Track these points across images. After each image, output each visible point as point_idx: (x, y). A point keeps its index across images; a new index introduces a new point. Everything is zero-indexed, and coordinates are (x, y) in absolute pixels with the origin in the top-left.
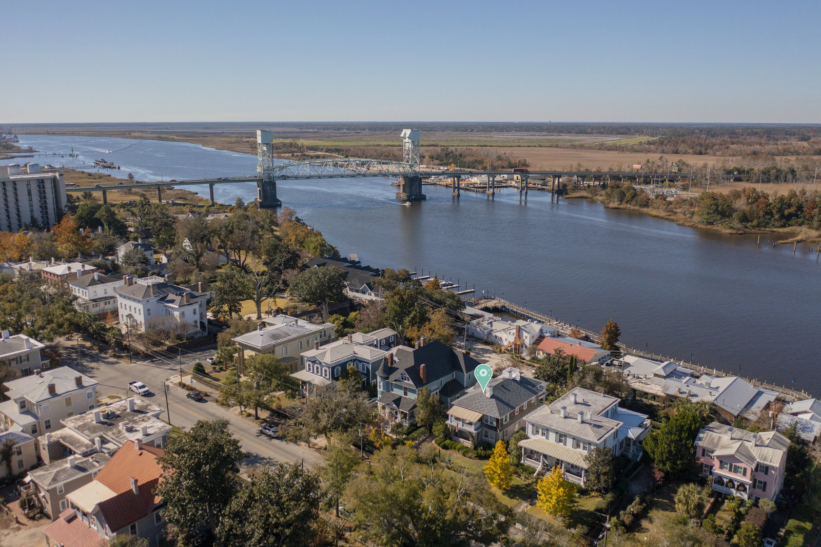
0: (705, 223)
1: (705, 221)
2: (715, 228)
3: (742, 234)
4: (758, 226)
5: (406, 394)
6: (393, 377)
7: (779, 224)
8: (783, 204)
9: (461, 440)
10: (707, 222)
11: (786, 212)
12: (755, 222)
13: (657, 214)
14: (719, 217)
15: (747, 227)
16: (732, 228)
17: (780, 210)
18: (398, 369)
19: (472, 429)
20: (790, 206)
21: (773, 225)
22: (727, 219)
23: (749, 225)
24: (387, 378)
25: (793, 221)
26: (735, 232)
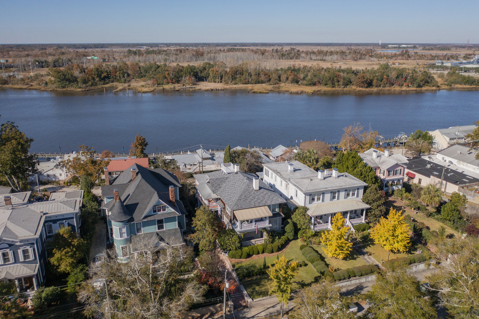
0: (61, 87)
1: (60, 86)
2: (69, 89)
3: (88, 90)
4: (92, 85)
5: (160, 227)
6: (139, 216)
7: (102, 83)
8: (99, 72)
9: (253, 241)
10: (62, 87)
11: (102, 77)
12: (90, 83)
13: (20, 87)
14: (67, 83)
15: (87, 86)
16: (80, 88)
17: (99, 76)
18: (137, 204)
19: (266, 224)
20: (102, 72)
21: (100, 84)
22: (73, 84)
23: (87, 85)
24: (132, 219)
25: (107, 80)
26: (84, 90)
